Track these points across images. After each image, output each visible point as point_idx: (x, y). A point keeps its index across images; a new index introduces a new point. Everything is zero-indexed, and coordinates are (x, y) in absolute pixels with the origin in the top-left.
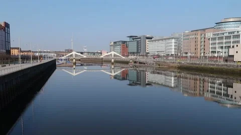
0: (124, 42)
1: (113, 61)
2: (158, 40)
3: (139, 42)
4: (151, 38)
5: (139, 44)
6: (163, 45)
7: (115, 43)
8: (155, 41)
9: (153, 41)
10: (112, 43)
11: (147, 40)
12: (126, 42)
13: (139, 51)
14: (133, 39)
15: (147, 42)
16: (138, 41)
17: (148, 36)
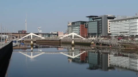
0: (83, 23)
1: (73, 42)
2: (121, 20)
3: (100, 22)
4: (113, 18)
5: (100, 24)
6: (128, 25)
7: (73, 23)
8: (118, 21)
9: (115, 21)
10: (70, 24)
11: (109, 20)
12: (86, 22)
13: (100, 32)
14: (93, 19)
15: (109, 23)
16: (98, 22)
17: (109, 16)
